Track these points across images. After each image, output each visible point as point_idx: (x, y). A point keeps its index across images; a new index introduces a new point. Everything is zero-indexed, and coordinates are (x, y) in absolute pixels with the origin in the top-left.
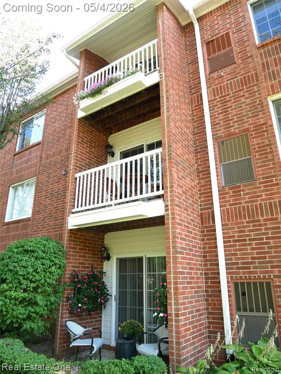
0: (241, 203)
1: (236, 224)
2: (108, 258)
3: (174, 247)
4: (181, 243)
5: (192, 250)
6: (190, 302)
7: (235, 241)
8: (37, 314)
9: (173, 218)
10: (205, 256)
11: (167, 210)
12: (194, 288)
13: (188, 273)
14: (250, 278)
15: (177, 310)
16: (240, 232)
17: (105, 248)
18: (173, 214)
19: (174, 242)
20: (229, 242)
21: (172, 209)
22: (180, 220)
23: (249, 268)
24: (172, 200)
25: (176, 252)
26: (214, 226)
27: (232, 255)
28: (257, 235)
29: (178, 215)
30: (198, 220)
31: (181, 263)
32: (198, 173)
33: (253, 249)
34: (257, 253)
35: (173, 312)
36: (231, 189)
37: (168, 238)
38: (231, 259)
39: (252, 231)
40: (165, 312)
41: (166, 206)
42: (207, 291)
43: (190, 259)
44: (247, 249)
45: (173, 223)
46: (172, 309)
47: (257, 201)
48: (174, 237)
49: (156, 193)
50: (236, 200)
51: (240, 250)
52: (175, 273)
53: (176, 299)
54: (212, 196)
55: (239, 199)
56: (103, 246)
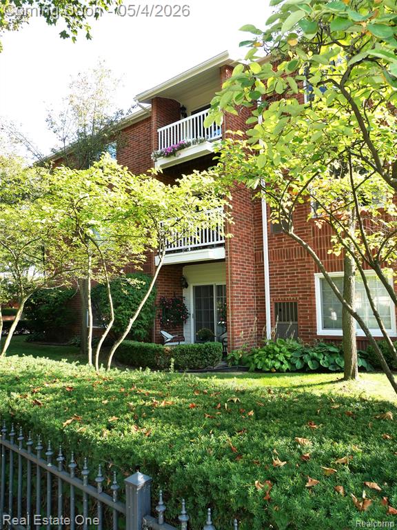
0: (282, 247)
1: (278, 262)
2: (186, 286)
3: (231, 280)
4: (236, 277)
5: (246, 281)
6: (242, 315)
7: (277, 274)
8: (142, 325)
9: (231, 261)
10: (257, 285)
11: (227, 255)
12: (246, 306)
13: (241, 297)
14: (285, 300)
15: (232, 319)
16: (280, 268)
17: (184, 278)
18: (231, 257)
19: (231, 277)
20: (273, 275)
21: (231, 254)
22: (236, 261)
23: (284, 293)
24: (230, 248)
25: (232, 283)
26: (263, 263)
27: (274, 284)
28: (291, 270)
29: (235, 258)
30: (253, 258)
31: (236, 290)
32: (255, 221)
33: (287, 280)
34: (290, 283)
35: (230, 321)
36: (276, 235)
37: (228, 274)
38: (273, 287)
39: (288, 267)
40: (225, 320)
41: (226, 252)
42: (257, 309)
43: (243, 287)
44: (284, 280)
45: (231, 264)
46: (229, 319)
47: (293, 246)
48: (231, 274)
49: (220, 242)
50: (279, 244)
51: (280, 280)
52: (231, 297)
53: (232, 313)
54: (262, 240)
55: (281, 244)
56: (181, 276)
